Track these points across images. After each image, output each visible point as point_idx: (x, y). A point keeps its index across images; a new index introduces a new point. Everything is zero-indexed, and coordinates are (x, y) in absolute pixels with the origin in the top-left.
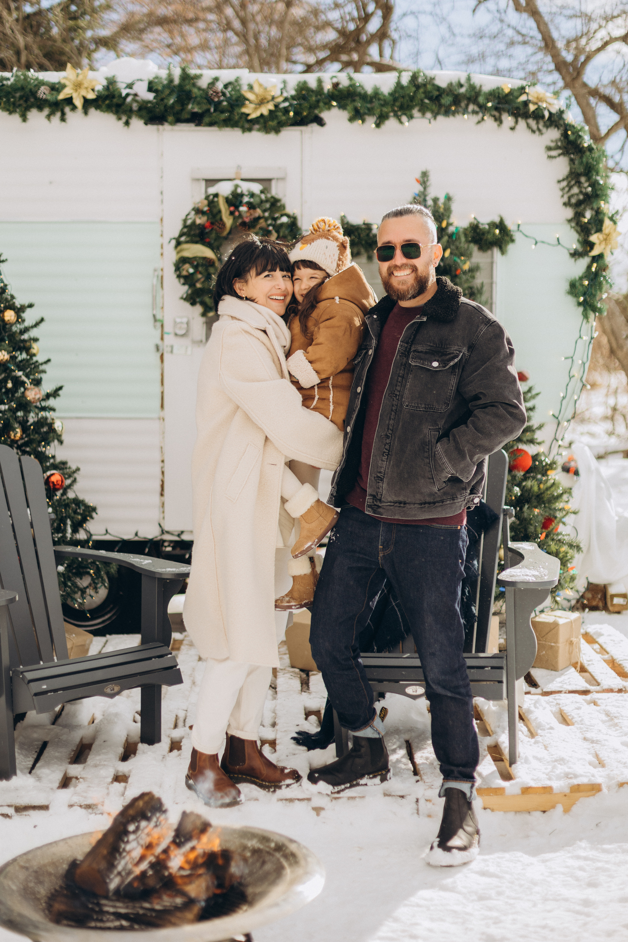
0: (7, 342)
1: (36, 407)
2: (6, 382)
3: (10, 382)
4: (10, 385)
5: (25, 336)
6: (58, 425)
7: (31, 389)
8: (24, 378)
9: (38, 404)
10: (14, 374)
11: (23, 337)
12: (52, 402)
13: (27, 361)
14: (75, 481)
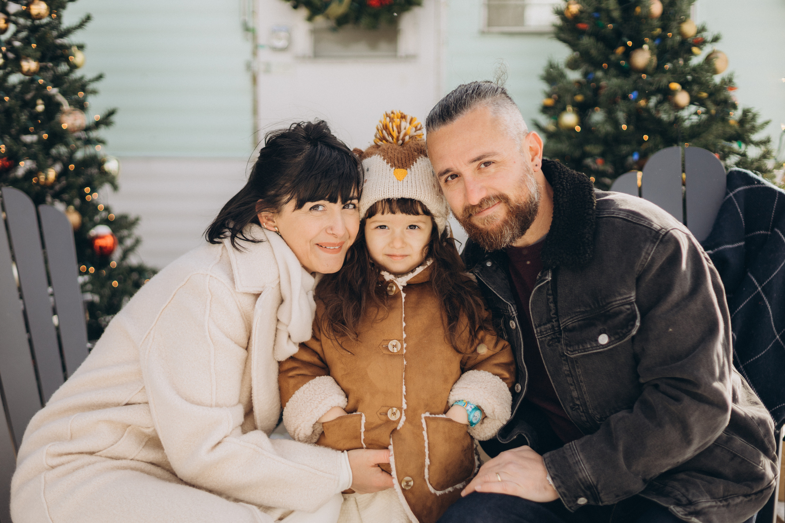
0: (34, 46)
1: (79, 139)
2: (35, 105)
3: (40, 101)
4: (40, 108)
5: (65, 41)
6: (111, 166)
7: (70, 113)
8: (60, 98)
9: (83, 135)
10: (45, 92)
11: (59, 41)
12: (101, 133)
13: (67, 74)
14: (138, 242)
